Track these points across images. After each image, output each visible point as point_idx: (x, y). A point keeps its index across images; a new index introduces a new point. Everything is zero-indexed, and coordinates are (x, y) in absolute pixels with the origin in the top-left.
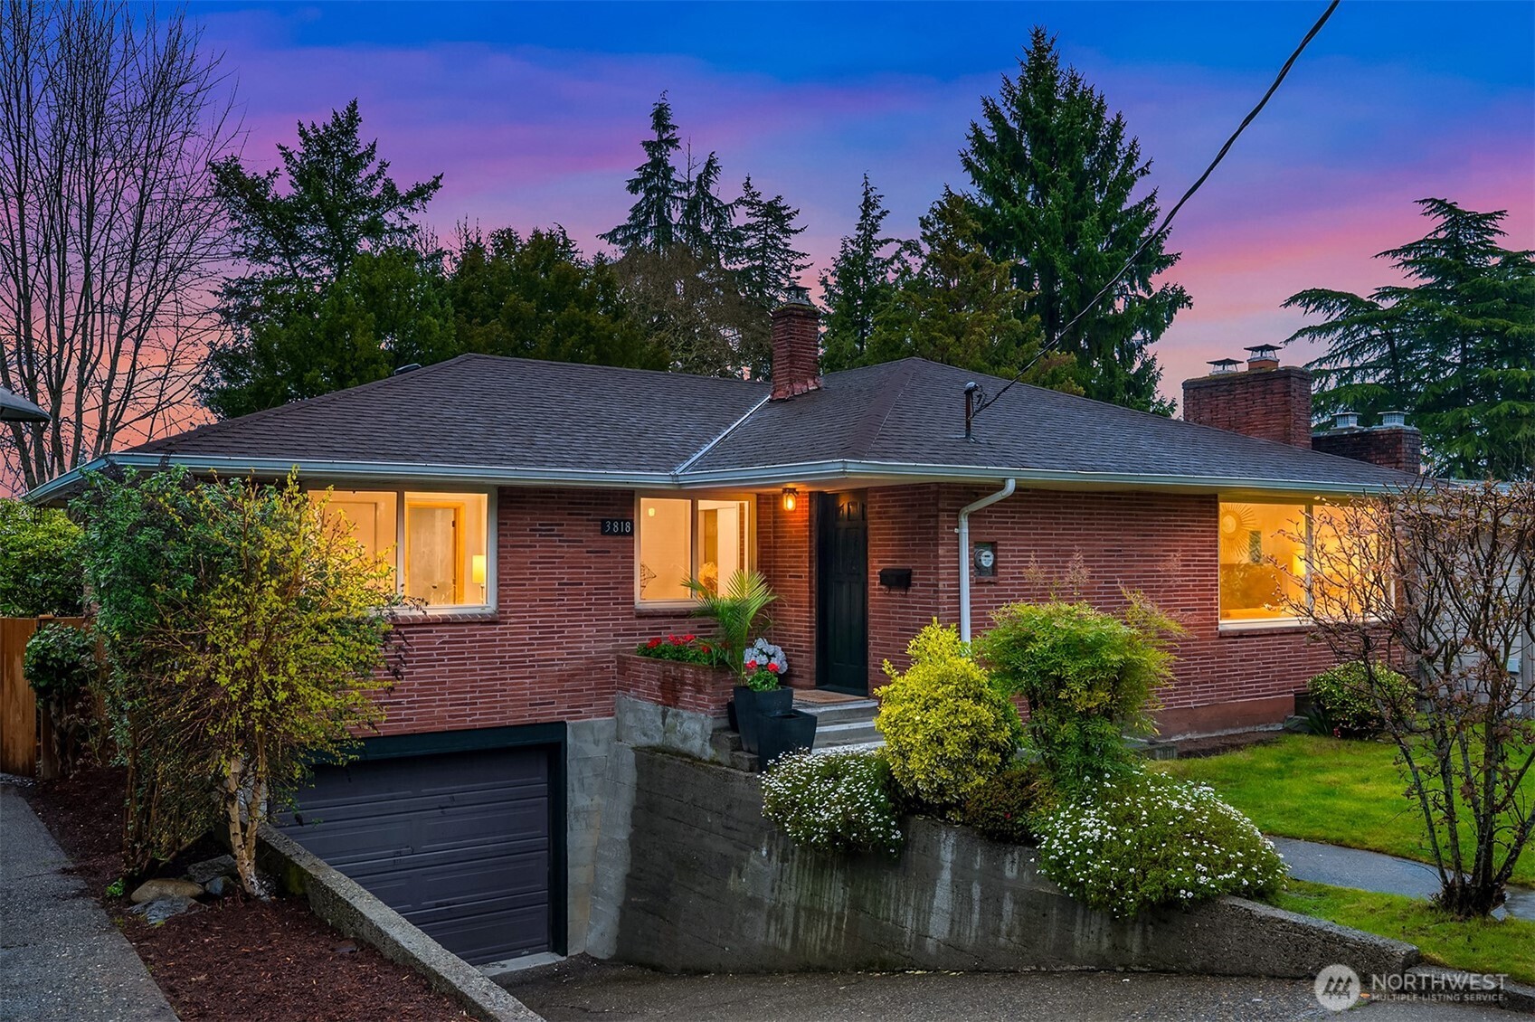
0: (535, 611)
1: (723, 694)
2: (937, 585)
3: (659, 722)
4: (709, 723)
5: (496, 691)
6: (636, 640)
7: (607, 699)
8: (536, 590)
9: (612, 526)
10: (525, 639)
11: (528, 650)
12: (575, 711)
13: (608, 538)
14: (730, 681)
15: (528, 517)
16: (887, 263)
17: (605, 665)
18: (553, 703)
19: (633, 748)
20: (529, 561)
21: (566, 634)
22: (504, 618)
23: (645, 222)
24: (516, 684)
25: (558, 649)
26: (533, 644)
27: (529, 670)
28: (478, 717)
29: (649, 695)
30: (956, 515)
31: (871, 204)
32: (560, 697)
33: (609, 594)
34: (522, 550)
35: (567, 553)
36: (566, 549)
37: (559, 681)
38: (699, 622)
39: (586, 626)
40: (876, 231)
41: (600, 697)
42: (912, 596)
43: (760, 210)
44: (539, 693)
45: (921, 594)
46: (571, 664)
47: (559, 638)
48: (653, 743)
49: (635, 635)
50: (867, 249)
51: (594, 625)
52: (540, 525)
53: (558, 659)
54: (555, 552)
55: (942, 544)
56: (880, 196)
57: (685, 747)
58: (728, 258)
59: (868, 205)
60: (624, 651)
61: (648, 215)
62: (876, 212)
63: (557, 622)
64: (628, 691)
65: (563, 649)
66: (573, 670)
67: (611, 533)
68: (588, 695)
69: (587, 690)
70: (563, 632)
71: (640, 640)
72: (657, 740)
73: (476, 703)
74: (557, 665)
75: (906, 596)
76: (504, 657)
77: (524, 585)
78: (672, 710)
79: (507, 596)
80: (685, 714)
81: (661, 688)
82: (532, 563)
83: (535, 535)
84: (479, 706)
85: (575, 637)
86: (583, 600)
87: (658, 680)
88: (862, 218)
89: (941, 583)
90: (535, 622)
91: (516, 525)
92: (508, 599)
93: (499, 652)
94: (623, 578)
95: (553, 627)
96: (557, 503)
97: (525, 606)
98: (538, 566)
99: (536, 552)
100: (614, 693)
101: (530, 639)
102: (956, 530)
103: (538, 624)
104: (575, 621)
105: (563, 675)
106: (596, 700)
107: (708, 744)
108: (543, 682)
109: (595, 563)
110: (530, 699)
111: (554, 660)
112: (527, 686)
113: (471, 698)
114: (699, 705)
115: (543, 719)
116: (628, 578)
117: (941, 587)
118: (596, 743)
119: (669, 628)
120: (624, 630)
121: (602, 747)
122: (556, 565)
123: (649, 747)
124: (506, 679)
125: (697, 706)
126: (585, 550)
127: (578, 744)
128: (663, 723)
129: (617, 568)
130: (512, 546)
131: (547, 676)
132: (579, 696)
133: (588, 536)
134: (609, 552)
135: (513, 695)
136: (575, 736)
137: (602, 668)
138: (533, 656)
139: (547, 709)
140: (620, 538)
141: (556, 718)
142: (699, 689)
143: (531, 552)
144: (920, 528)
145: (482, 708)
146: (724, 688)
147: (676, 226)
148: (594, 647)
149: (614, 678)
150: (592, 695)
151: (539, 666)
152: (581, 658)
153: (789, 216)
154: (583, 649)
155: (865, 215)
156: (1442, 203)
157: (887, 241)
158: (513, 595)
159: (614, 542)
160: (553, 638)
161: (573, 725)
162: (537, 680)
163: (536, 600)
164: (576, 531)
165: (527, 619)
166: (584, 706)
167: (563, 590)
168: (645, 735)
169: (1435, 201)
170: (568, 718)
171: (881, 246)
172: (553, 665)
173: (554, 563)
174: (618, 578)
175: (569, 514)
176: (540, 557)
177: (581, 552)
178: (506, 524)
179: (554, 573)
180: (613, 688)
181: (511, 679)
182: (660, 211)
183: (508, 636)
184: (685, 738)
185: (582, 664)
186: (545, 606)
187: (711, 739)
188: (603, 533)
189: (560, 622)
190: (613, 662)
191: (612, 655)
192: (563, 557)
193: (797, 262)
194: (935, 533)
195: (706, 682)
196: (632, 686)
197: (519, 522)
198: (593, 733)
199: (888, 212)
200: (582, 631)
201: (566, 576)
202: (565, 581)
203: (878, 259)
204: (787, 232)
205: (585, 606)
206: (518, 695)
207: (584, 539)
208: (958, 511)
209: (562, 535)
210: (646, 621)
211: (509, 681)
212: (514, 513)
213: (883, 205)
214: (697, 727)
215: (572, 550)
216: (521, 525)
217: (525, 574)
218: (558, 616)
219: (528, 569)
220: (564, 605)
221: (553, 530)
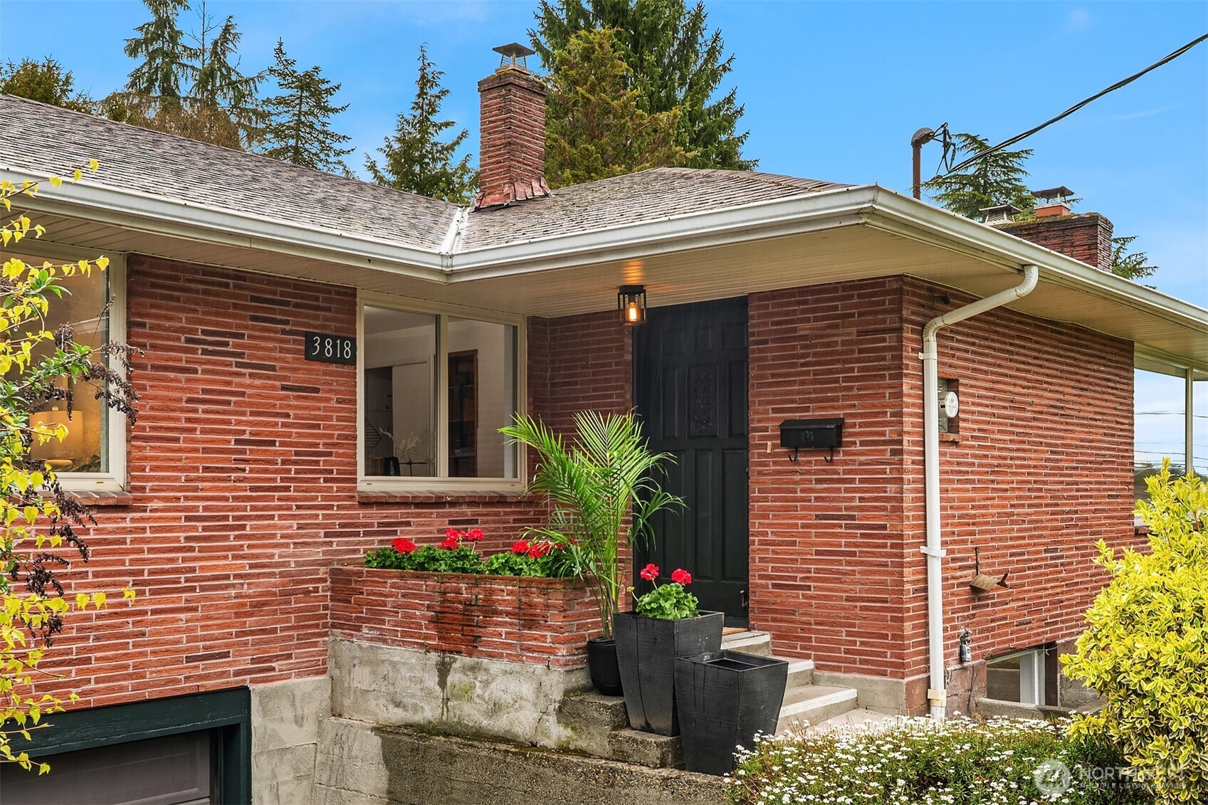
0: (196, 489)
1: (579, 627)
2: (900, 442)
3: (432, 681)
4: (557, 682)
5: (127, 636)
6: (359, 543)
7: (315, 644)
8: (196, 450)
9: (323, 346)
10: (177, 540)
11: (184, 560)
12: (262, 668)
13: (317, 366)
14: (591, 603)
15: (183, 316)
16: (447, 149)
17: (310, 587)
18: (226, 655)
19: (374, 729)
20: (185, 396)
21: (248, 531)
22: (140, 500)
23: (148, 90)
24: (163, 622)
25: (235, 557)
26: (192, 549)
27: (184, 595)
28: (92, 686)
29: (404, 634)
30: (921, 330)
31: (428, 81)
32: (239, 644)
33: (317, 463)
34: (172, 375)
35: (250, 386)
36: (248, 381)
37: (237, 615)
38: (450, 515)
39: (280, 517)
40: (434, 111)
41: (305, 641)
42: (845, 463)
43: (293, 82)
44: (204, 639)
45: (863, 458)
46: (257, 585)
47: (236, 537)
48: (418, 718)
49: (357, 534)
50: (424, 131)
51: (294, 517)
52: (204, 332)
53: (236, 576)
54: (229, 383)
55: (906, 375)
56: (441, 73)
57: (499, 724)
58: (250, 138)
59: (424, 82)
60: (340, 562)
61: (151, 82)
62: (435, 91)
63: (233, 509)
64: (358, 629)
65: (243, 557)
66: (261, 594)
67: (321, 358)
68: (284, 639)
69: (283, 630)
70: (243, 527)
71: (366, 543)
72: (429, 713)
73: (88, 661)
74: (233, 586)
75: (831, 462)
76: (141, 572)
77: (177, 440)
78: (462, 661)
79: (145, 458)
80: (496, 666)
81: (436, 621)
82: (190, 400)
83: (194, 351)
84: (94, 665)
85: (263, 537)
86: (276, 471)
87: (429, 608)
88: (419, 96)
89: (906, 438)
90: (195, 508)
91: (159, 327)
92: (148, 465)
93: (132, 562)
94: (340, 436)
95: (226, 518)
96: (232, 296)
97: (177, 479)
98: (201, 407)
99: (197, 380)
100: (326, 634)
101: (188, 539)
102: (921, 356)
103: (201, 513)
104: (263, 509)
105: (243, 605)
106: (298, 647)
107: (552, 719)
108: (209, 618)
109: (297, 407)
110: (187, 650)
111: (227, 577)
112: (182, 625)
113: (80, 650)
114: (529, 649)
115: (211, 684)
116: (346, 437)
117: (906, 446)
118: (299, 721)
119: (408, 524)
120: (341, 525)
121: (310, 727)
122: (232, 408)
123: (407, 726)
124: (144, 613)
125: (522, 652)
126: (278, 383)
127: (270, 726)
128: (442, 684)
129: (330, 418)
130: (154, 367)
131: (217, 607)
132: (269, 642)
133: (284, 360)
134: (317, 390)
135: (156, 643)
136: (265, 713)
137: (307, 592)
138: (193, 570)
139: (215, 666)
140: (333, 367)
141: (233, 681)
142: (528, 618)
143: (188, 380)
144: (860, 351)
145: (100, 669)
146: (580, 616)
147: (185, 99)
148: (294, 555)
149: (326, 608)
150: (291, 638)
151: (203, 589)
152: (272, 575)
153: (328, 91)
154: (276, 559)
155: (422, 94)
156: (974, 139)
157: (447, 124)
158: (157, 459)
159: (325, 374)
160: (227, 538)
161: (264, 696)
162: (199, 614)
163: (196, 469)
164: (264, 349)
165: (182, 503)
166: (278, 658)
167: (243, 452)
168: (398, 705)
169: (968, 136)
170: (252, 681)
171: (440, 128)
172: (227, 587)
173: (228, 403)
174: (331, 436)
175: (254, 318)
176: (205, 391)
177: (273, 388)
178: (143, 325)
179: (228, 422)
180: (325, 625)
181: (154, 612)
182: (166, 78)
183: (148, 534)
184: (496, 708)
185: (275, 585)
186: (214, 479)
187: (560, 711)
188: (309, 357)
189: (238, 509)
190: (324, 580)
191: (323, 569)
192: (243, 394)
193: (337, 146)
194: (893, 358)
195: (547, 607)
196: (368, 620)
197: (167, 324)
198: (293, 705)
199: (447, 91)
200: (275, 527)
201: (248, 429)
202: (246, 437)
203: (435, 144)
204: (327, 110)
205: (279, 484)
206: (166, 643)
207: (278, 365)
208: (923, 325)
209: (241, 355)
210: (374, 511)
211: (149, 617)
212: (158, 307)
213: (443, 83)
214: (527, 689)
215: (258, 382)
216: (168, 329)
217: (178, 419)
218: (235, 499)
219: (183, 410)
220: (244, 480)
221: (226, 344)
